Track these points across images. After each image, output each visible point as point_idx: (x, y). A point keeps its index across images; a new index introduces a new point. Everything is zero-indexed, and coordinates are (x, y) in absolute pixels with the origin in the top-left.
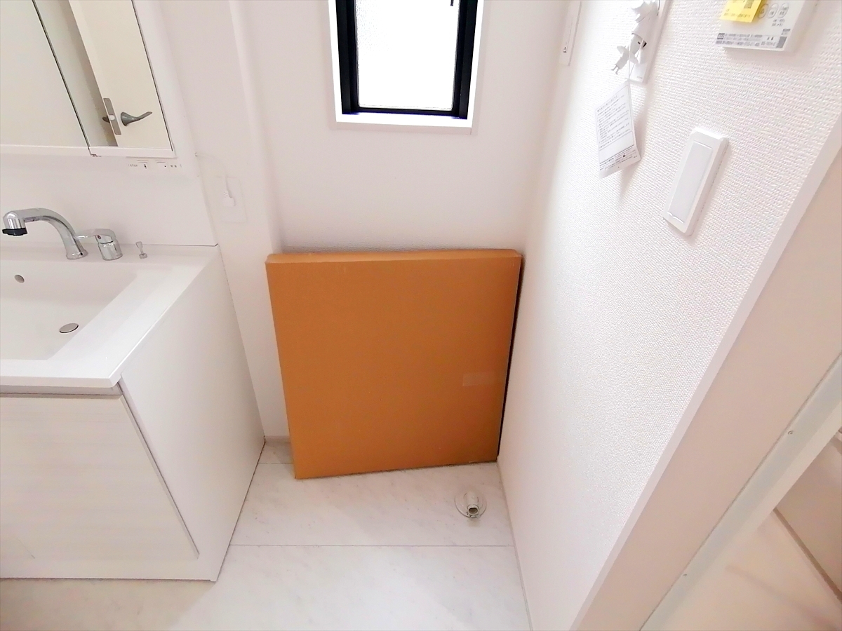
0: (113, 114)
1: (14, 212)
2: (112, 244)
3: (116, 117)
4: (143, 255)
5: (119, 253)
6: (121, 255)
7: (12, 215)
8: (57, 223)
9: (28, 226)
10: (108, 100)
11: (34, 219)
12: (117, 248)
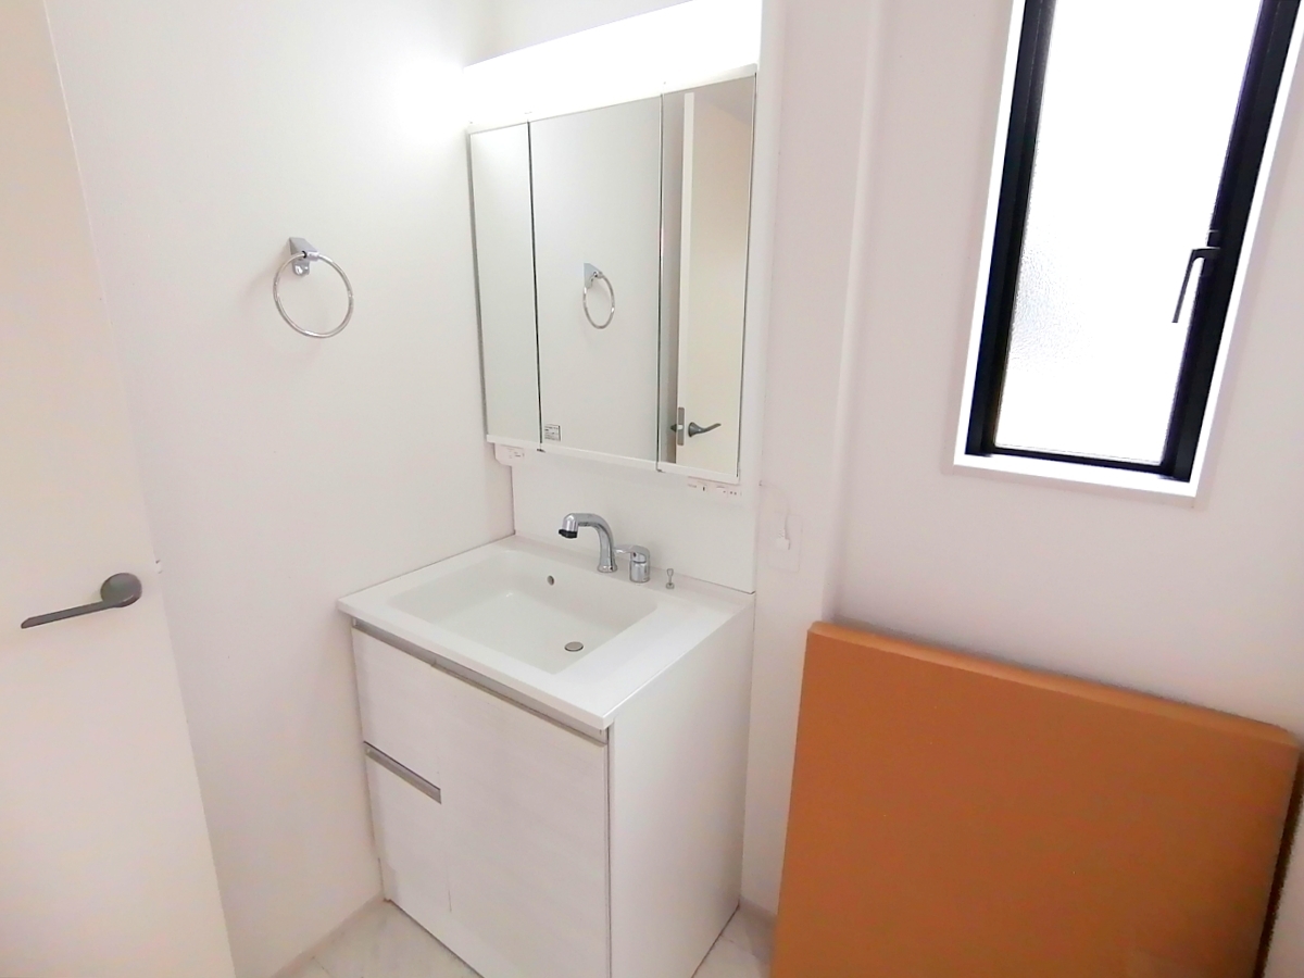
0: (682, 423)
1: (573, 514)
2: (643, 565)
3: (683, 427)
4: (670, 585)
5: (647, 577)
6: (648, 580)
7: (572, 517)
8: (603, 533)
9: (581, 531)
10: (682, 409)
11: (586, 524)
12: (647, 570)
